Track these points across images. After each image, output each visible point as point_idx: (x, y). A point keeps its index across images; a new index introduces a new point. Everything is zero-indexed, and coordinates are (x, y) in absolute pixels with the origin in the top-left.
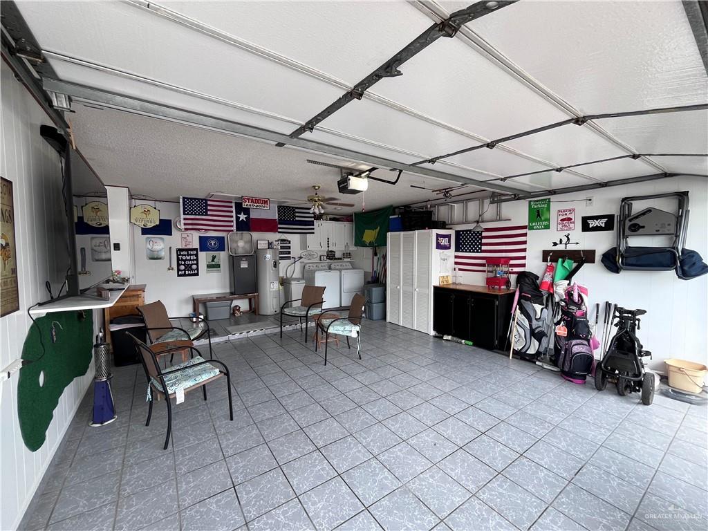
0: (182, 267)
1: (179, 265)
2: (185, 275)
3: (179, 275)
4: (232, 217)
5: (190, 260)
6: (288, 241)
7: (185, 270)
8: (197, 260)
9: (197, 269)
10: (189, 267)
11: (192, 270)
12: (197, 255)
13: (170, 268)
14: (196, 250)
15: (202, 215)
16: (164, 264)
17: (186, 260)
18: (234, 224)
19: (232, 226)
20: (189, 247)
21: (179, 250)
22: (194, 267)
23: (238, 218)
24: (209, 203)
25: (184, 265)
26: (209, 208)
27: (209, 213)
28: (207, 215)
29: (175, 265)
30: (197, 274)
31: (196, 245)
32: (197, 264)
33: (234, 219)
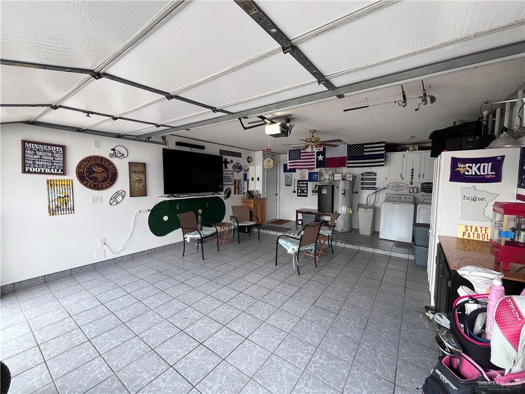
0: (300, 191)
1: (298, 190)
2: (300, 196)
3: (298, 196)
4: (314, 158)
5: (303, 187)
6: (373, 173)
7: (300, 193)
8: (307, 187)
9: (307, 193)
10: (303, 191)
11: (304, 193)
12: (307, 184)
13: (294, 192)
14: (307, 181)
15: (298, 159)
16: (292, 188)
17: (302, 187)
18: (315, 163)
19: (314, 165)
20: (303, 179)
21: (299, 181)
22: (305, 191)
23: (317, 159)
24: (301, 151)
25: (300, 190)
26: (301, 154)
27: (301, 157)
28: (300, 159)
29: (296, 190)
30: (307, 196)
31: (307, 178)
32: (307, 190)
33: (315, 160)
